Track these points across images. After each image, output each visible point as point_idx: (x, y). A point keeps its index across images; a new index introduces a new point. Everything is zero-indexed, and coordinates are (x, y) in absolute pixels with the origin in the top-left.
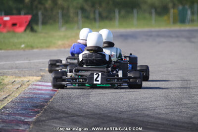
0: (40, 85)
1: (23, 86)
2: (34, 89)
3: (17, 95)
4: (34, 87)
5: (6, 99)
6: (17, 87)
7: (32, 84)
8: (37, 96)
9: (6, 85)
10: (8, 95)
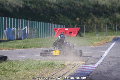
0: (85, 66)
1: (76, 67)
2: (82, 68)
3: (72, 72)
4: (81, 67)
5: (66, 74)
6: (72, 67)
7: (81, 65)
8: (83, 72)
9: (66, 66)
10: (67, 71)
